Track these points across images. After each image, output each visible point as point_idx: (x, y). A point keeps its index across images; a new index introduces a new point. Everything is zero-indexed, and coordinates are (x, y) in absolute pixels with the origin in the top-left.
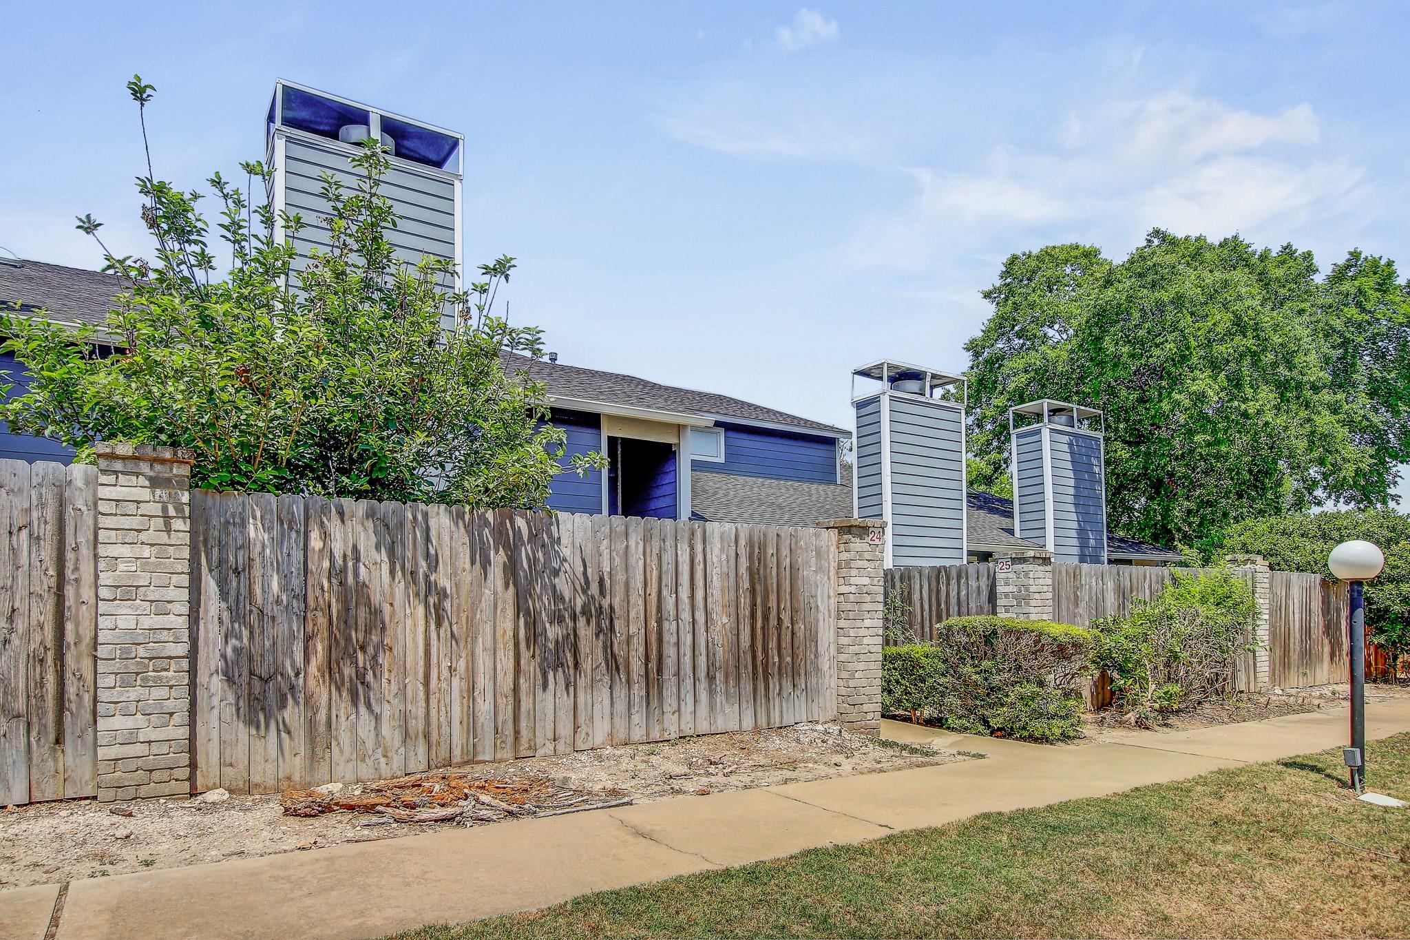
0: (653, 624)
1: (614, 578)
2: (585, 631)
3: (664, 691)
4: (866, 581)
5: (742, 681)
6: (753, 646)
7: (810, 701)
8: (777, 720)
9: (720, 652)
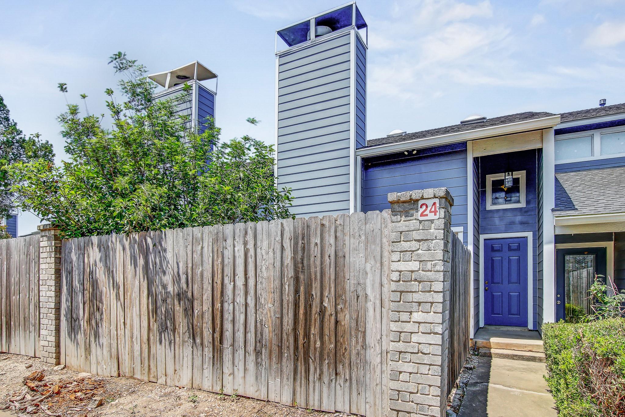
0: (218, 305)
1: (194, 271)
2: (179, 309)
3: (224, 356)
4: (414, 265)
5: (284, 360)
6: (295, 329)
7: (354, 393)
8: (317, 403)
9: (266, 330)
